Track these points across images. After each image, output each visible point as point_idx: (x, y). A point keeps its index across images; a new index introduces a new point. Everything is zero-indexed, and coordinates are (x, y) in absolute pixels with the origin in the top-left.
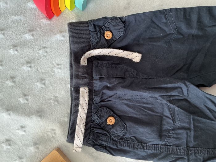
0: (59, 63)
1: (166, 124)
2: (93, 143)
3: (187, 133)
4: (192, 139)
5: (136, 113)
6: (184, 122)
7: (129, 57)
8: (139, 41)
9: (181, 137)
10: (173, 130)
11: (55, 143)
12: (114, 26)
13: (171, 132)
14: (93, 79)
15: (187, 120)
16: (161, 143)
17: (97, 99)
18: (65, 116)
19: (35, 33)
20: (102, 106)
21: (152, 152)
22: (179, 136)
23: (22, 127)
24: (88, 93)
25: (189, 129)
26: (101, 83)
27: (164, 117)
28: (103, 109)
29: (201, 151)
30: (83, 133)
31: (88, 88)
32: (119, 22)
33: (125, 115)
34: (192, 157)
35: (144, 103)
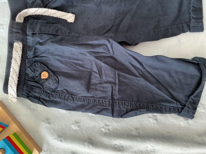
1: (94, 78)
2: (27, 95)
3: (112, 87)
4: (117, 93)
5: (68, 68)
6: (110, 77)
7: (63, 18)
8: (73, 3)
9: (107, 90)
10: (99, 84)
13: (98, 86)
14: (27, 35)
15: (112, 75)
16: (88, 95)
20: (36, 61)
21: (81, 104)
22: (105, 89)
24: (22, 48)
25: (115, 84)
26: (33, 39)
28: (37, 64)
29: (124, 103)
30: (16, 84)
31: (22, 43)
33: (58, 70)
34: (116, 108)
35: (75, 59)
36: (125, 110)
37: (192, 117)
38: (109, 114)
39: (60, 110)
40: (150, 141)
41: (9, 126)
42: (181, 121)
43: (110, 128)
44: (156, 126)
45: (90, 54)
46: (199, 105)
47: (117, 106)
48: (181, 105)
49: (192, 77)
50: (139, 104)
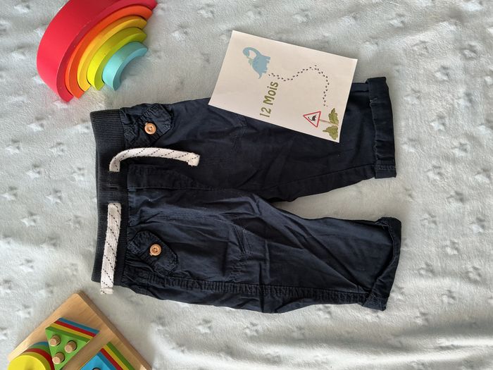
0: (81, 167)
1: (231, 252)
2: (129, 282)
3: (260, 266)
4: (268, 274)
5: (191, 238)
6: (257, 250)
7: (182, 159)
8: (196, 136)
9: (252, 270)
10: (240, 261)
11: (77, 284)
12: (158, 117)
13: (238, 264)
14: (127, 191)
15: (260, 248)
16: (224, 279)
17: (134, 220)
18: (90, 245)
19: (44, 122)
20: (143, 229)
21: (212, 293)
22: (250, 269)
23: (28, 261)
24: (120, 212)
25: (264, 260)
26: (138, 198)
27: (230, 244)
28: (144, 234)
30: (114, 267)
31: (121, 203)
32: (164, 112)
33: (176, 241)
34: (268, 298)
35: (201, 224)
36: (281, 300)
37: (383, 308)
38: (256, 308)
39: (180, 303)
40: (321, 346)
41: (99, 331)
42: (368, 314)
43: (259, 328)
44: (330, 322)
45: (226, 217)
46: (393, 288)
47: (269, 295)
48: (365, 290)
49: (379, 247)
50: (303, 291)
